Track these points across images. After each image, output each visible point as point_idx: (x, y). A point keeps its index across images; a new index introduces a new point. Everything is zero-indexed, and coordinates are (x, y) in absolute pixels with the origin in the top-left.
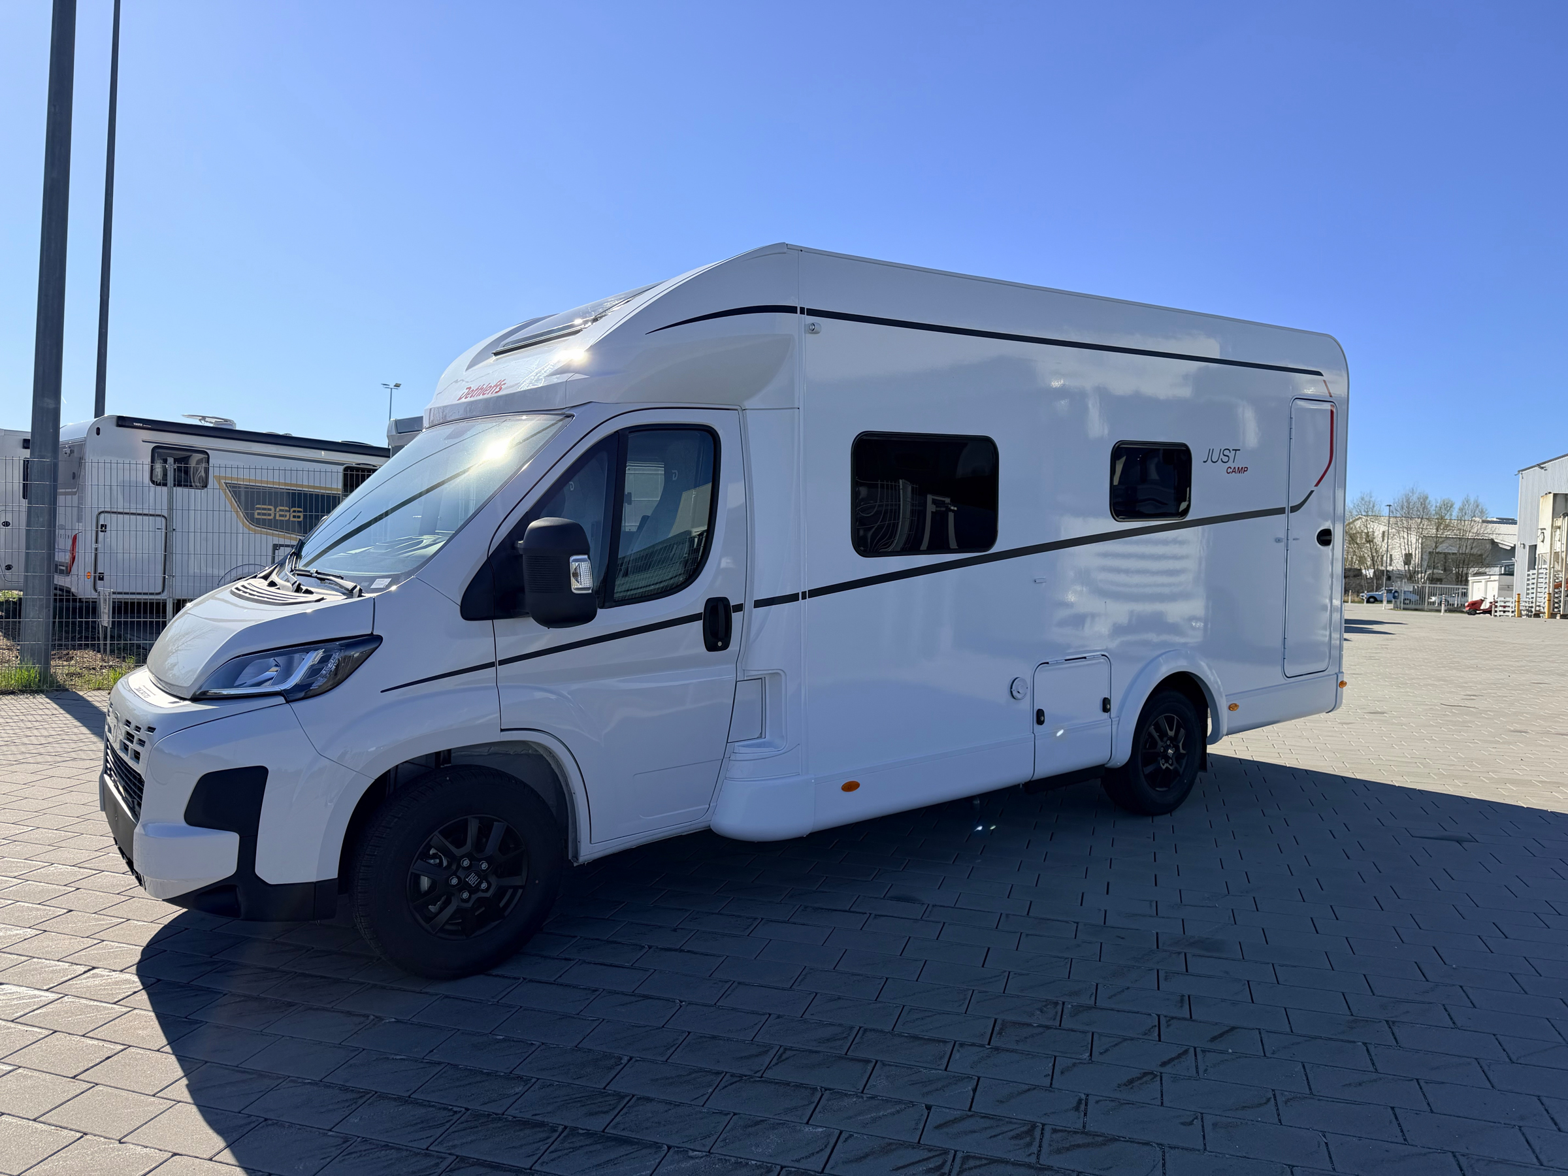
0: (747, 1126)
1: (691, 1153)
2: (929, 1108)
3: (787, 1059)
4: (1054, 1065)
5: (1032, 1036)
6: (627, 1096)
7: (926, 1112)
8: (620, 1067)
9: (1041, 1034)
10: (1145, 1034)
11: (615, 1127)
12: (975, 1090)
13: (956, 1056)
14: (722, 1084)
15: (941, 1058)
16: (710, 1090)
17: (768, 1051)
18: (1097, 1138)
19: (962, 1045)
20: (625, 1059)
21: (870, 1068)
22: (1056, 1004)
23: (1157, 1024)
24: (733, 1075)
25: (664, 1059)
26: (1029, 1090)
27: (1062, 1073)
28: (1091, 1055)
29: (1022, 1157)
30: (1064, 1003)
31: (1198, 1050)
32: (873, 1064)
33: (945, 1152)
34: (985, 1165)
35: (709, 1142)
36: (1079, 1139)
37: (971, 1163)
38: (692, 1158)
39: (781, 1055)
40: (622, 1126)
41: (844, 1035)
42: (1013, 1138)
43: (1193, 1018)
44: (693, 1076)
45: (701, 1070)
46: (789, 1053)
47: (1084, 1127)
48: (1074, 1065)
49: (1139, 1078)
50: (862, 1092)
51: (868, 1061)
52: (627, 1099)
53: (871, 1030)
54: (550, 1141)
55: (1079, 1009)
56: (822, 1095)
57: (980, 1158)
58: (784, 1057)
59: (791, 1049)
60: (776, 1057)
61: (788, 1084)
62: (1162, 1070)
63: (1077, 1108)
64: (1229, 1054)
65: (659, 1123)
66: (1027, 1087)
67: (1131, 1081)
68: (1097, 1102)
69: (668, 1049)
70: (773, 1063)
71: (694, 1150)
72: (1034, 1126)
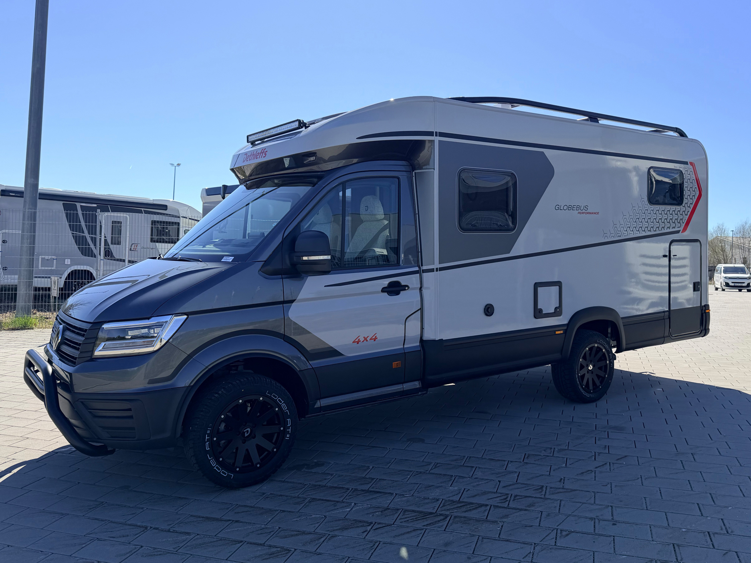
0: (426, 487)
1: (405, 495)
2: (500, 482)
3: (438, 466)
4: (551, 468)
5: (541, 459)
6: (375, 478)
7: (499, 483)
8: (370, 470)
9: (545, 458)
10: (589, 458)
11: (373, 488)
12: (518, 476)
13: (509, 465)
14: (413, 474)
15: (503, 466)
16: (409, 477)
17: (430, 464)
18: (568, 490)
19: (511, 462)
20: (371, 467)
21: (474, 469)
22: (551, 448)
23: (594, 455)
24: (417, 472)
25: (387, 467)
26: (540, 476)
27: (554, 470)
28: (566, 465)
29: (538, 496)
30: (554, 448)
31: (611, 463)
32: (475, 468)
33: (508, 494)
34: (524, 498)
35: (412, 492)
36: (561, 490)
37: (518, 497)
38: (406, 497)
39: (436, 465)
40: (375, 488)
41: (462, 458)
42: (534, 490)
43: (610, 453)
44: (401, 472)
45: (403, 470)
46: (438, 465)
47: (563, 487)
48: (559, 468)
49: (586, 472)
50: (472, 476)
51: (473, 467)
52: (375, 480)
53: (473, 457)
54: (348, 492)
55: (560, 451)
56: (455, 478)
57: (522, 496)
58: (437, 466)
59: (440, 463)
60: (434, 466)
61: (441, 474)
62: (596, 469)
63: (560, 481)
64: (624, 464)
65: (390, 487)
66: (539, 475)
67: (583, 473)
68: (568, 479)
69: (388, 464)
70: (433, 468)
71: (406, 495)
72: (543, 486)
